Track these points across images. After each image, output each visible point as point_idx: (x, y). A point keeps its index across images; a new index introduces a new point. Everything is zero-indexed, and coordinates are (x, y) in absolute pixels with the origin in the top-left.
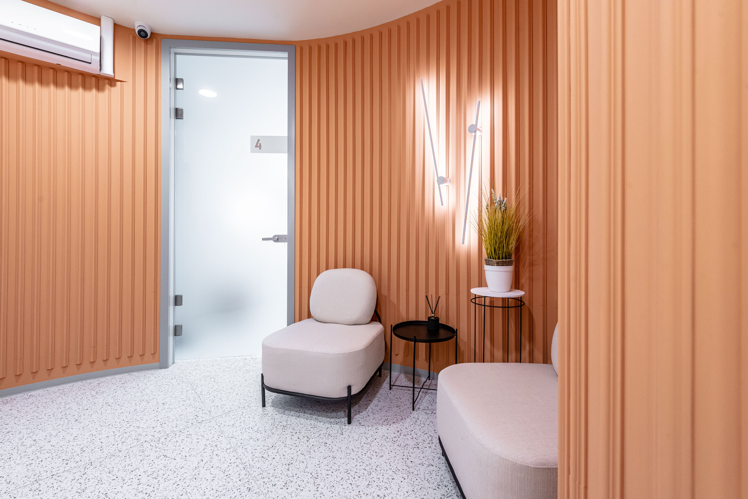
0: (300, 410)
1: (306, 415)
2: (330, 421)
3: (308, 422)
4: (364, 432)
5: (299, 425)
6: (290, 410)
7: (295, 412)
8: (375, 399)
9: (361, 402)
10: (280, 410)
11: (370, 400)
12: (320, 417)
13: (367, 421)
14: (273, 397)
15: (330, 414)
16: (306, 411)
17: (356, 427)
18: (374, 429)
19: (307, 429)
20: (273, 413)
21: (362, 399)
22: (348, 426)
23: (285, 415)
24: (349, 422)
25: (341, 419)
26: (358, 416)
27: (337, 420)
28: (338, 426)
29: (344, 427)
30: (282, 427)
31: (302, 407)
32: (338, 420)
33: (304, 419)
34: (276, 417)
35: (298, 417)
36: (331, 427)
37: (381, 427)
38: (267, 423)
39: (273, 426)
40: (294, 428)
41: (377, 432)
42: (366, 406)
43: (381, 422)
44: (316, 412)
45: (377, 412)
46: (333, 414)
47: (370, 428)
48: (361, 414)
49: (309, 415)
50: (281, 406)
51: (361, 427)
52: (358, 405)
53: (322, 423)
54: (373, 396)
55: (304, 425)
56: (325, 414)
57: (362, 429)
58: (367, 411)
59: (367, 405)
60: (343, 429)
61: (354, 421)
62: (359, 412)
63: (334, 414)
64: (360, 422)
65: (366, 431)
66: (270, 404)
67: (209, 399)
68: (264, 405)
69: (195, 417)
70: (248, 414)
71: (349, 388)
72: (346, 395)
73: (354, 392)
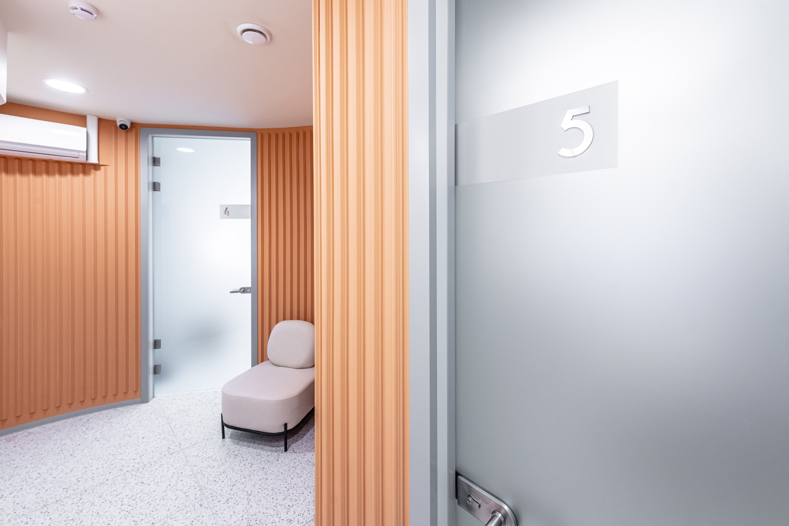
0: (251, 441)
1: (255, 445)
2: (272, 449)
3: (255, 451)
4: (294, 458)
5: (248, 453)
6: (244, 441)
7: (247, 443)
8: (312, 429)
9: (300, 432)
10: (236, 441)
11: (308, 430)
12: (265, 447)
13: (300, 448)
14: (230, 432)
15: (273, 444)
16: (256, 441)
17: (290, 454)
18: (303, 455)
19: (253, 457)
20: (229, 444)
21: (302, 429)
22: (285, 454)
23: (238, 446)
24: (286, 450)
25: (280, 448)
26: (294, 444)
27: (278, 449)
28: (276, 454)
29: (281, 454)
30: (234, 456)
31: (253, 438)
32: (278, 448)
33: (252, 449)
34: (231, 447)
35: (248, 447)
36: (271, 454)
37: (308, 454)
38: (223, 453)
39: (227, 455)
40: (243, 457)
41: (304, 458)
42: (303, 436)
43: (310, 449)
44: (263, 442)
45: (309, 441)
46: (276, 443)
47: (300, 454)
48: (297, 443)
49: (257, 445)
50: (237, 438)
51: (294, 453)
52: (297, 435)
53: (265, 452)
54: (311, 426)
55: (251, 453)
56: (269, 443)
57: (294, 456)
58: (302, 440)
59: (305, 434)
60: (280, 456)
61: (290, 450)
62: (296, 441)
63: (276, 444)
64: (294, 449)
65: (296, 457)
66: (229, 436)
67: (181, 432)
68: (224, 437)
69: (168, 449)
70: (210, 445)
71: (286, 425)
72: (283, 430)
73: (289, 427)
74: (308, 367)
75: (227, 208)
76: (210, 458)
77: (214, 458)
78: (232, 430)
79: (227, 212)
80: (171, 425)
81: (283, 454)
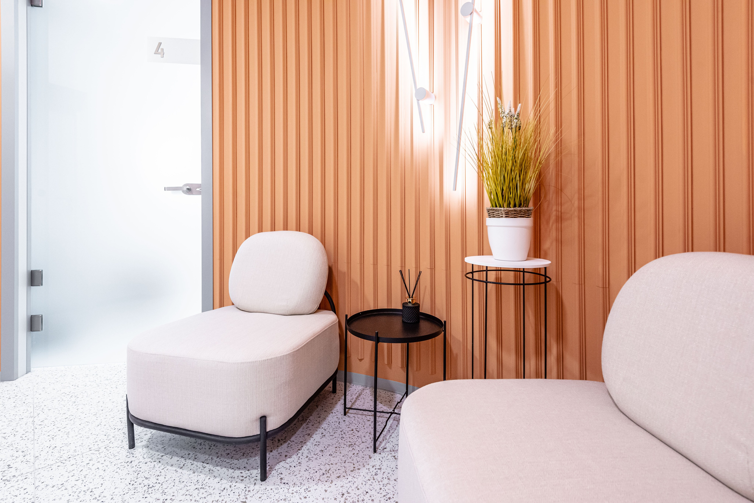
0: (189, 454)
1: (195, 463)
2: (233, 474)
3: (194, 477)
4: (284, 497)
5: (177, 481)
6: (173, 454)
7: (178, 459)
8: (317, 433)
9: (293, 439)
10: (157, 453)
11: (309, 435)
12: (218, 468)
13: (295, 474)
14: (149, 435)
15: (236, 461)
16: (199, 455)
17: (273, 487)
18: (302, 491)
19: (187, 493)
20: (141, 459)
21: (297, 433)
22: (260, 486)
23: (160, 464)
24: (264, 477)
25: (252, 471)
26: (282, 464)
27: (245, 473)
28: (242, 486)
29: (252, 487)
30: (146, 488)
31: (194, 448)
32: (247, 472)
33: (189, 473)
34: (144, 467)
35: (181, 468)
36: (230, 486)
37: (316, 487)
38: (123, 480)
39: (131, 486)
40: (166, 491)
41: (305, 498)
42: (300, 446)
43: (318, 475)
44: (215, 458)
45: (315, 457)
46: (242, 460)
47: (296, 488)
48: (288, 460)
49: (200, 464)
50: (160, 447)
51: (282, 486)
52: (287, 443)
53: (218, 479)
54: (315, 425)
55: (185, 483)
56: (228, 461)
57: (283, 491)
58: (300, 455)
59: (303, 443)
60: (249, 491)
61: (273, 477)
62: (286, 456)
63: (243, 462)
64: (282, 476)
65: (287, 495)
66: (144, 443)
67: (48, 434)
68: (132, 445)
69: (6, 468)
70: (99, 462)
71: (263, 420)
72: (257, 432)
73: (272, 425)
74: (306, 312)
75: (160, 44)
76: (88, 493)
77: (97, 493)
78: (154, 431)
79: (160, 51)
80: (35, 420)
81: (257, 487)
